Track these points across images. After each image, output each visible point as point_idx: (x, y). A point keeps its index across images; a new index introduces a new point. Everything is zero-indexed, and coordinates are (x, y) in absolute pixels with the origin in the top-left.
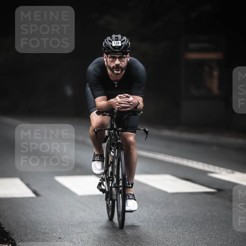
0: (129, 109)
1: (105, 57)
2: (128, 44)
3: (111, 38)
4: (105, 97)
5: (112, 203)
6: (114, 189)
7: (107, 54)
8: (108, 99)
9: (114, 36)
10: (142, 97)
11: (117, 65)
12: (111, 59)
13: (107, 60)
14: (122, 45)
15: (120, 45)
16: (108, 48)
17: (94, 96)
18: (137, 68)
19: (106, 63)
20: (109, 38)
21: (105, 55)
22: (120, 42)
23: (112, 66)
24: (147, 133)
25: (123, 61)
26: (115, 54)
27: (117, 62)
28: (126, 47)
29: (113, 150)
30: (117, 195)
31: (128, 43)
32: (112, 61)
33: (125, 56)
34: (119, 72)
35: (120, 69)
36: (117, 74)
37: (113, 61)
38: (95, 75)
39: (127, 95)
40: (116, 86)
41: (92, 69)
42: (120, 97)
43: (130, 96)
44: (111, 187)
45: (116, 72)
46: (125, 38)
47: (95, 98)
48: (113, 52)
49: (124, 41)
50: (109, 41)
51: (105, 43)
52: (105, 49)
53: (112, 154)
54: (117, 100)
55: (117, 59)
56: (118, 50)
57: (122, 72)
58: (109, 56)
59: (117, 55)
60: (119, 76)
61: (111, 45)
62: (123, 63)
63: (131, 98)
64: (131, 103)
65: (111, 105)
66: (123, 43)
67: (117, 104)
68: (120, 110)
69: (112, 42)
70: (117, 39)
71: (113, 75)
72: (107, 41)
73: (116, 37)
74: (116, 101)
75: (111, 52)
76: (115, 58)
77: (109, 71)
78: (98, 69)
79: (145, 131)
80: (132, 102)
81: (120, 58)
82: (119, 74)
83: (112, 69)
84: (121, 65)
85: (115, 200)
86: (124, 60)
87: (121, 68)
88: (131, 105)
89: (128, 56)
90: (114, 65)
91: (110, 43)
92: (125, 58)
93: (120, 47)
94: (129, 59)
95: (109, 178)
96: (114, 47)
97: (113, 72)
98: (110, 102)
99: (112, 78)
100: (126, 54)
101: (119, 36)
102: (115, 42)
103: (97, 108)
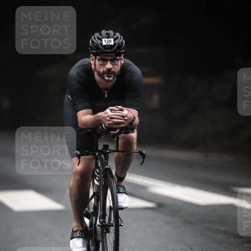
0: (123, 125)
1: (93, 60)
3: (100, 34)
7: (95, 55)
8: (94, 113)
9: (104, 32)
10: (137, 110)
11: (109, 70)
12: (100, 62)
13: (94, 62)
14: (115, 44)
15: (112, 43)
16: (97, 47)
19: (93, 66)
20: (97, 35)
21: (92, 57)
22: (112, 40)
23: (101, 71)
24: (143, 156)
25: (117, 65)
26: (106, 56)
27: (109, 65)
28: (120, 46)
29: (97, 178)
31: (122, 41)
32: (101, 65)
33: (118, 58)
34: (111, 79)
35: (112, 75)
36: (109, 81)
37: (104, 65)
39: (120, 107)
40: (106, 96)
41: (75, 73)
42: (111, 110)
45: (107, 78)
46: (118, 34)
48: (103, 53)
49: (117, 38)
50: (98, 38)
52: (92, 49)
53: (96, 182)
54: (107, 113)
55: (109, 62)
56: (109, 51)
57: (114, 78)
58: (98, 57)
61: (101, 44)
62: (116, 67)
63: (126, 112)
64: (126, 118)
65: (99, 120)
66: (116, 41)
67: (108, 118)
68: (111, 127)
69: (102, 40)
70: (108, 36)
72: (95, 39)
73: (107, 34)
74: (107, 115)
75: (101, 53)
78: (83, 75)
80: (126, 116)
82: (111, 81)
83: (101, 75)
84: (113, 69)
85: (100, 241)
86: (117, 62)
87: (114, 73)
88: (125, 120)
89: (122, 57)
90: (105, 69)
91: (100, 41)
92: (118, 60)
93: (112, 46)
94: (123, 62)
95: (92, 213)
96: (105, 47)
97: (103, 78)
98: (98, 117)
99: (101, 86)
100: (120, 56)
101: (111, 32)
102: (106, 39)
103: (79, 125)
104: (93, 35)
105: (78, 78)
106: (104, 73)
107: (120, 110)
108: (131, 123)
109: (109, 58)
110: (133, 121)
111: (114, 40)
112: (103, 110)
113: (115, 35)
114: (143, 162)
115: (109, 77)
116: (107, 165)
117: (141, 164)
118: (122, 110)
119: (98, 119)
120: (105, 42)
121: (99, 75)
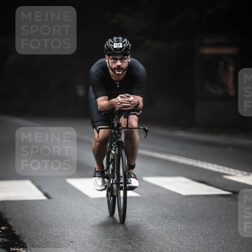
0: (130, 108)
1: (107, 59)
2: (129, 46)
3: (113, 40)
4: (107, 97)
5: (113, 199)
6: (115, 186)
7: (109, 55)
8: (109, 99)
9: (115, 38)
10: (142, 97)
11: (119, 66)
12: (112, 61)
13: (108, 61)
14: (123, 47)
15: (121, 47)
17: (96, 96)
18: (137, 69)
19: (108, 64)
20: (110, 40)
21: (107, 57)
22: (121, 44)
23: (113, 67)
24: (146, 131)
25: (125, 62)
26: (117, 56)
27: (119, 63)
28: (127, 49)
29: (113, 149)
30: (117, 191)
32: (113, 63)
33: (126, 57)
34: (120, 73)
35: (122, 70)
36: (119, 75)
38: (97, 76)
39: (128, 95)
40: (118, 86)
41: (95, 70)
42: (121, 97)
43: (131, 95)
44: (112, 184)
45: (117, 73)
46: (125, 40)
47: (97, 98)
49: (125, 43)
50: (111, 43)
51: (107, 45)
53: (113, 152)
55: (119, 60)
56: (119, 52)
57: (123, 73)
58: (111, 57)
61: (113, 47)
63: (132, 98)
64: (132, 103)
65: (112, 105)
66: (124, 45)
67: (119, 103)
68: (121, 109)
69: (113, 44)
72: (108, 43)
74: (117, 101)
75: (112, 54)
76: (116, 59)
78: (100, 70)
79: (144, 129)
80: (132, 101)
81: (121, 59)
82: (121, 74)
83: (113, 70)
84: (122, 66)
85: (116, 196)
87: (122, 69)
88: (132, 104)
89: (129, 57)
90: (116, 66)
91: (112, 45)
92: (126, 59)
93: (121, 49)
94: (129, 61)
96: (115, 49)
97: (115, 73)
98: (111, 102)
99: (114, 78)
100: (127, 55)
101: (120, 38)
102: (117, 44)
103: (99, 108)
104: (108, 40)
106: (115, 69)
107: (128, 97)
108: (136, 107)
109: (119, 57)
110: (138, 105)
111: (123, 44)
112: (115, 97)
113: (123, 40)
114: (146, 136)
115: (119, 71)
116: (120, 138)
118: (129, 97)
119: (111, 103)
121: (112, 70)
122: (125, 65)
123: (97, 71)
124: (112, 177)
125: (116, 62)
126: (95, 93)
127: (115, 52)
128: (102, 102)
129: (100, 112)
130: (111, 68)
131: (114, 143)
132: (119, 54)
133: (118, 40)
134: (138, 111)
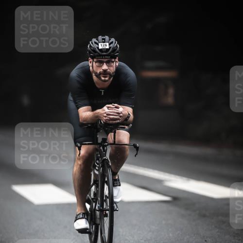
0: (118, 121)
1: (91, 62)
3: (97, 40)
4: (90, 107)
5: (95, 228)
7: (93, 58)
8: (93, 110)
9: (100, 38)
10: (132, 107)
11: (105, 71)
12: (97, 64)
13: (93, 65)
14: (110, 48)
15: (108, 47)
16: (94, 51)
17: (76, 106)
19: (91, 68)
20: (94, 40)
22: (108, 44)
23: (98, 72)
25: (111, 66)
26: (102, 58)
27: (105, 67)
28: (114, 50)
29: (97, 168)
30: (100, 219)
31: (117, 45)
32: (98, 66)
33: (113, 60)
34: (107, 79)
35: (108, 76)
36: (105, 81)
39: (116, 105)
41: (76, 75)
42: (108, 108)
43: (119, 106)
44: (95, 210)
45: (103, 78)
46: (113, 40)
47: (78, 108)
48: (100, 55)
50: (95, 43)
51: (90, 46)
52: (90, 53)
53: (96, 172)
54: (104, 110)
55: (105, 64)
57: (109, 79)
58: (95, 60)
59: (105, 58)
60: (106, 83)
61: (98, 48)
62: (112, 68)
63: (121, 109)
64: (121, 115)
65: (97, 117)
66: (111, 45)
67: (105, 115)
68: (108, 122)
70: (104, 41)
71: (100, 81)
72: (92, 43)
73: (103, 39)
74: (104, 112)
75: (97, 56)
76: (101, 63)
77: (94, 77)
80: (121, 113)
81: (108, 63)
82: (107, 81)
83: (98, 76)
84: (108, 70)
86: (112, 64)
87: (109, 74)
88: (120, 117)
89: (117, 60)
90: (101, 70)
92: (113, 62)
93: (107, 50)
94: (117, 64)
95: (92, 199)
96: (101, 50)
97: (100, 78)
98: (96, 113)
99: (98, 86)
101: (107, 38)
102: (102, 44)
103: (80, 120)
104: (91, 40)
105: (78, 79)
106: (100, 73)
107: (116, 107)
108: (126, 120)
109: (105, 60)
110: (128, 117)
111: (109, 45)
113: (110, 40)
114: (137, 154)
115: (105, 77)
116: (105, 156)
117: (135, 156)
118: (118, 108)
119: (96, 115)
120: (101, 46)
121: (96, 76)
122: (112, 69)
123: (79, 76)
124: (94, 202)
125: (101, 66)
126: (75, 103)
127: (100, 53)
128: (85, 113)
129: (82, 125)
130: (96, 73)
131: (97, 161)
132: (105, 55)
133: (104, 39)
134: (128, 125)
